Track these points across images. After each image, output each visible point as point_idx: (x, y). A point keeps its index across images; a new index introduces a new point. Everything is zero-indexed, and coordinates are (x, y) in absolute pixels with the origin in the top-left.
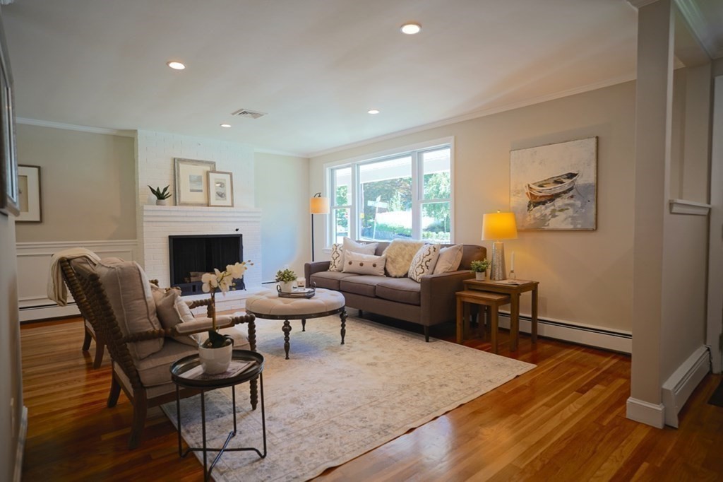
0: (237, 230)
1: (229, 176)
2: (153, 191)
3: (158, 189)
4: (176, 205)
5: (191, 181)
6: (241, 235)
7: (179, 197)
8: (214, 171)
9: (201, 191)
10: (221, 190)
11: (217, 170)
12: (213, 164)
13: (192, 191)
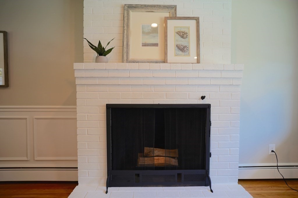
0: (203, 98)
1: (194, 22)
2: (92, 46)
3: (100, 43)
4: (123, 62)
5: (143, 33)
6: (209, 106)
7: (128, 53)
8: (174, 17)
9: (156, 45)
10: (182, 42)
11: (178, 15)
12: (174, 8)
13: (145, 45)
